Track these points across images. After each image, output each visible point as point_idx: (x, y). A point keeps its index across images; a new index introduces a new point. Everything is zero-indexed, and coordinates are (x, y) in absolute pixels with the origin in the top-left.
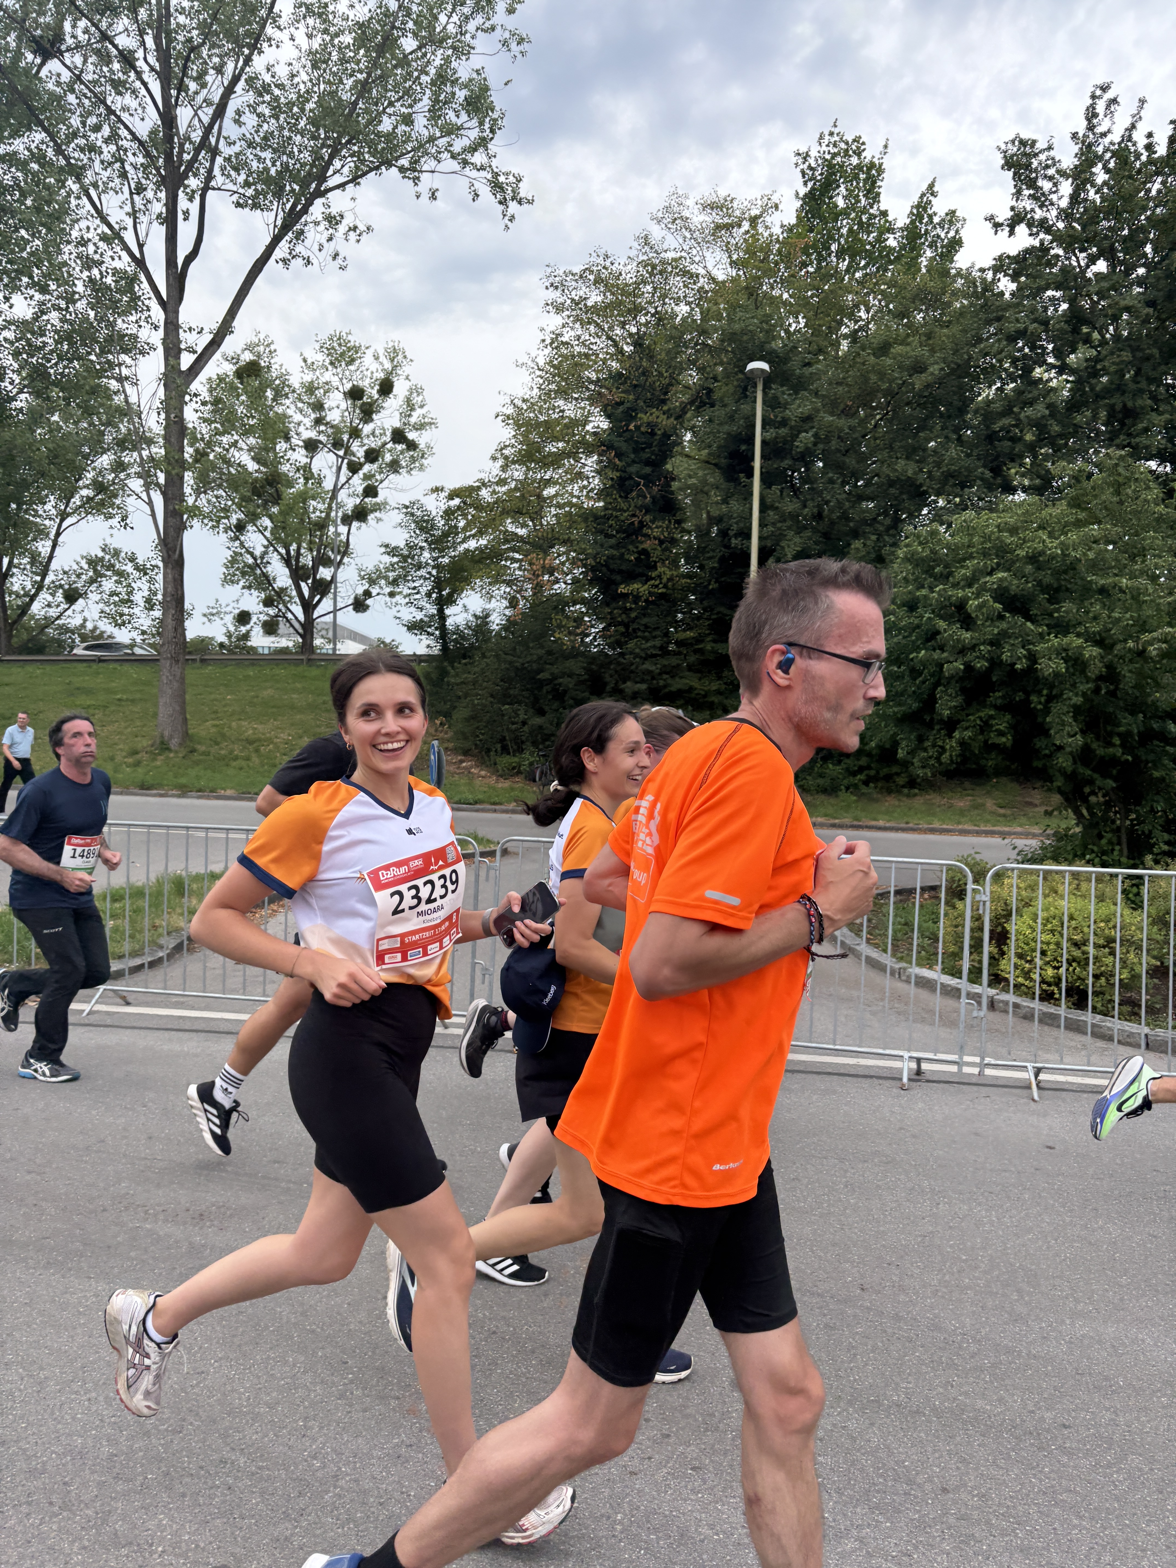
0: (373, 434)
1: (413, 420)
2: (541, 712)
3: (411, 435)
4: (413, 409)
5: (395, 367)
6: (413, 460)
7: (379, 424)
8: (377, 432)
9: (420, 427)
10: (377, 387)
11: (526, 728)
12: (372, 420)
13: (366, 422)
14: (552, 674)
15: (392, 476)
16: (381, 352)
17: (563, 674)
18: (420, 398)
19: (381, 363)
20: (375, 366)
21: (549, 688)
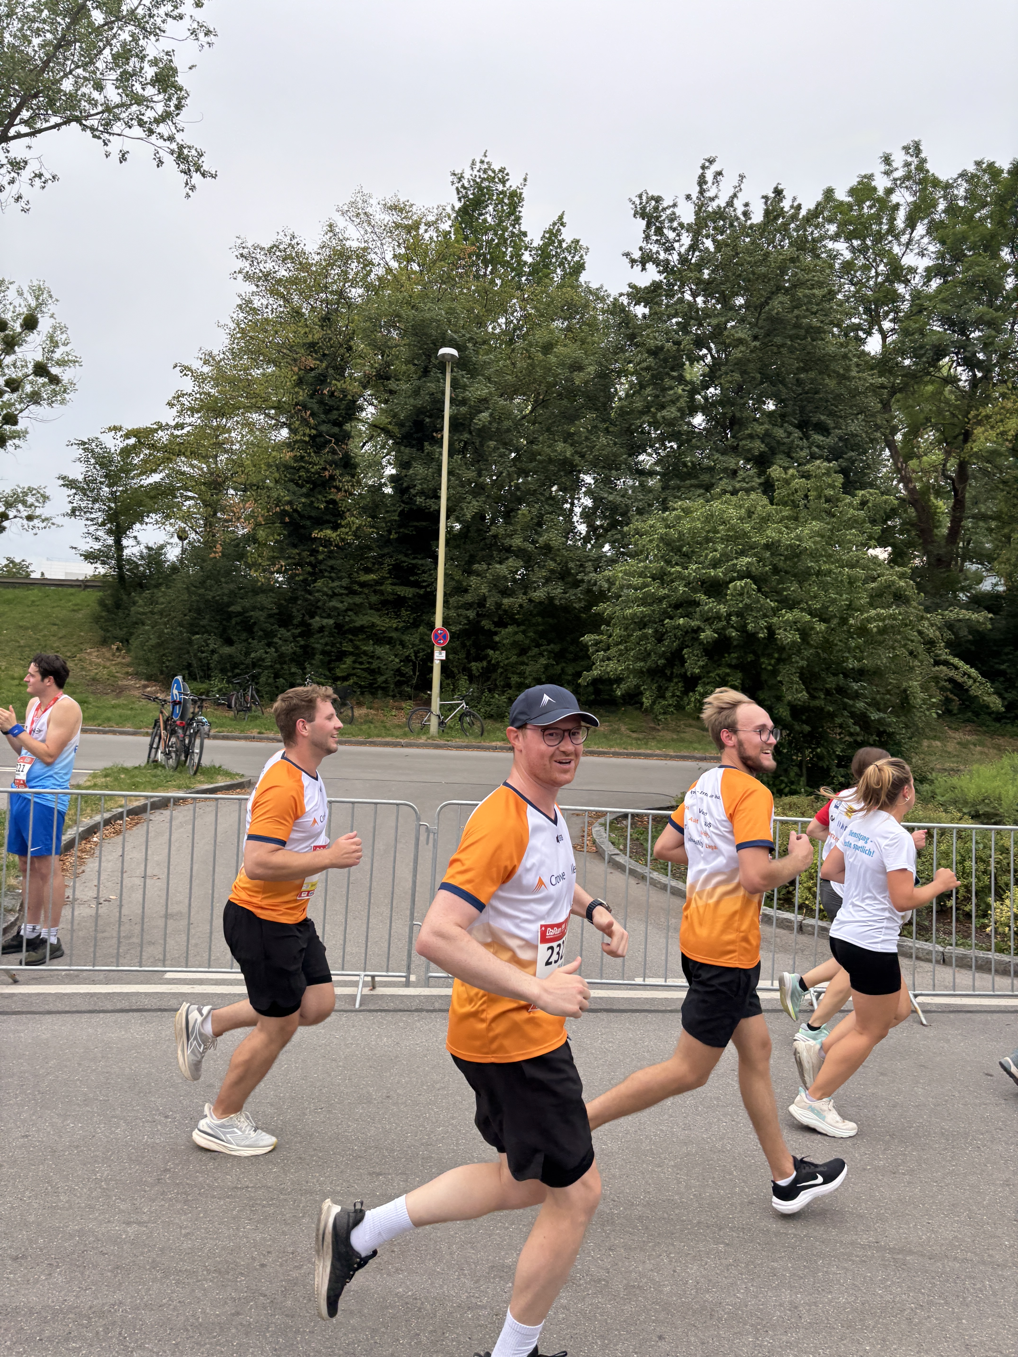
0: (14, 365)
1: (57, 355)
2: (230, 642)
3: (54, 370)
4: (56, 345)
5: (39, 305)
6: (55, 393)
7: (20, 355)
8: (18, 364)
9: (62, 363)
10: (20, 321)
11: (216, 657)
12: (14, 352)
13: (7, 354)
14: (243, 608)
15: (32, 407)
16: (26, 289)
17: (254, 608)
18: (64, 337)
19: (26, 299)
20: (18, 301)
21: (238, 619)
